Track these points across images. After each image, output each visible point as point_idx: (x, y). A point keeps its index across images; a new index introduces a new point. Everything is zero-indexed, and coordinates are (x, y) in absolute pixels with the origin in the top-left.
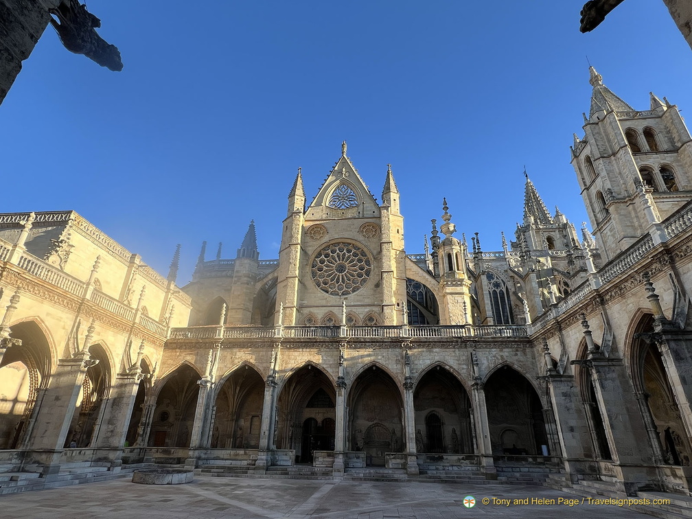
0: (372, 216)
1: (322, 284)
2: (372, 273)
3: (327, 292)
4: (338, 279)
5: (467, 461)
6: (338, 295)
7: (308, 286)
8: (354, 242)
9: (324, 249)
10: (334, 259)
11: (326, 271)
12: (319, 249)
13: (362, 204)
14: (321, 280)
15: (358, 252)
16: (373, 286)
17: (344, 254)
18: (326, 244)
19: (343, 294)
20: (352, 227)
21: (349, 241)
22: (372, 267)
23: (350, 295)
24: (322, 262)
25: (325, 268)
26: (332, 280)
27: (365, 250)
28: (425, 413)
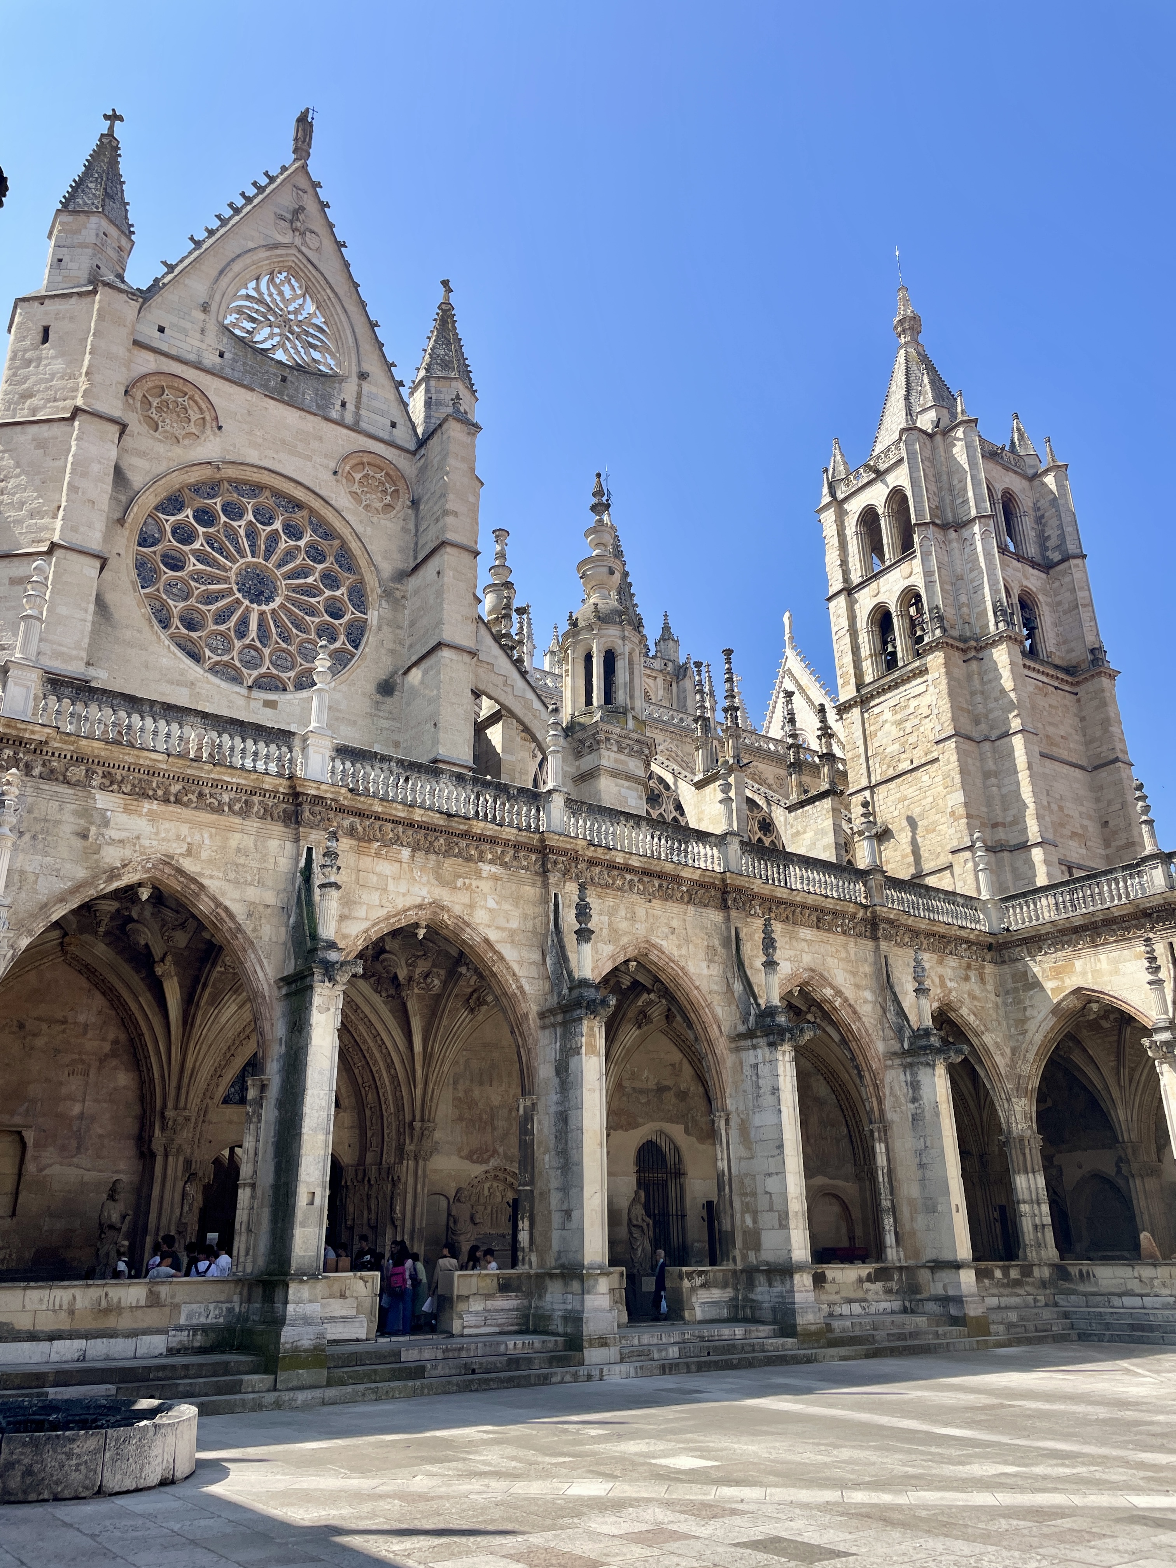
0: (386, 437)
1: (176, 621)
2: (370, 640)
3: (196, 657)
4: (244, 622)
5: (878, 1286)
6: (236, 679)
7: (119, 613)
8: (316, 504)
9: (196, 489)
10: (232, 536)
11: (198, 577)
12: (177, 480)
13: (354, 379)
14: (177, 607)
15: (324, 545)
16: (371, 688)
17: (273, 538)
18: (205, 473)
19: (258, 685)
20: (315, 445)
21: (299, 494)
22: (373, 616)
23: (288, 696)
24: (185, 535)
25: (193, 565)
26: (222, 617)
27: (354, 545)
28: (635, 1138)
